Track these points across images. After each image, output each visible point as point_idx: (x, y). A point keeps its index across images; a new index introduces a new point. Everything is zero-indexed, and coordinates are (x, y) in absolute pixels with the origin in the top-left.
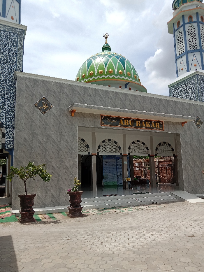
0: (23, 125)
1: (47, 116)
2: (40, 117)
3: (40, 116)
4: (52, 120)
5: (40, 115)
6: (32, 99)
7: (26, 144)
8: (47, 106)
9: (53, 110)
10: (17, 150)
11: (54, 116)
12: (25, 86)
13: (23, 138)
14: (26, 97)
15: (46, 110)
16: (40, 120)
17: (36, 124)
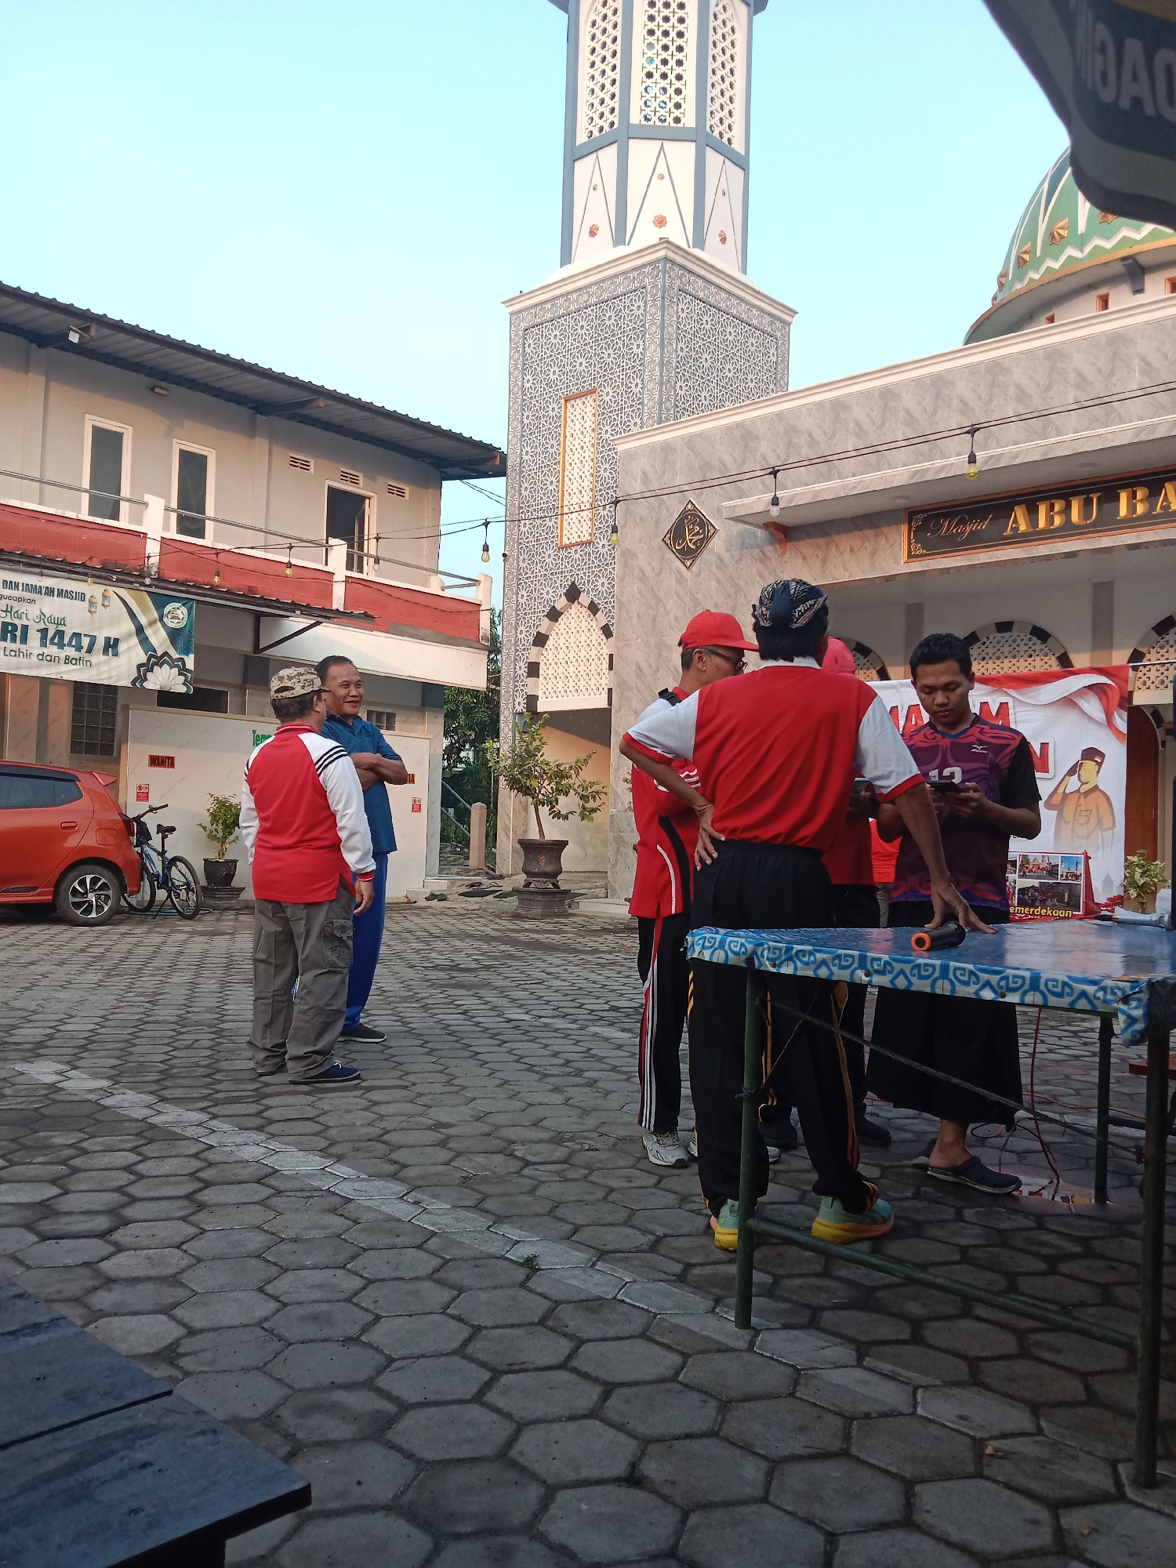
0: (635, 620)
1: (699, 574)
2: (678, 581)
3: (681, 580)
4: (714, 584)
5: (679, 572)
6: (657, 522)
7: (640, 684)
8: (698, 533)
9: (716, 544)
10: (620, 709)
11: (718, 567)
12: (639, 480)
13: (634, 667)
14: (641, 519)
15: (698, 548)
16: (678, 595)
17: (668, 609)
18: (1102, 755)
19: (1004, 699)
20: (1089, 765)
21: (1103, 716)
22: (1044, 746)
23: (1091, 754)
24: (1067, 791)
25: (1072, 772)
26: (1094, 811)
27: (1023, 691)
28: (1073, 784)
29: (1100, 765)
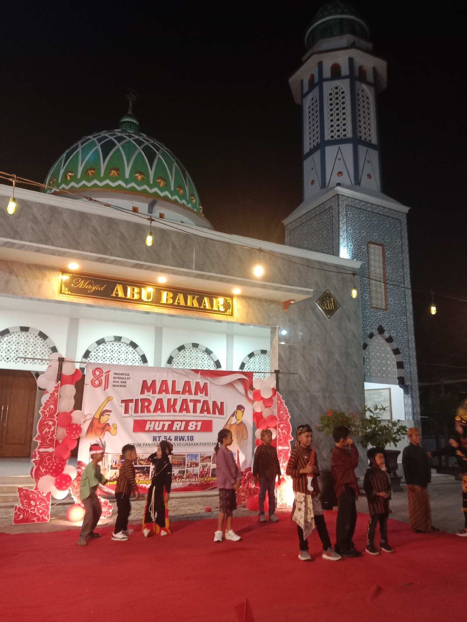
18: (244, 408)
19: (206, 381)
20: (239, 412)
21: (244, 392)
22: (222, 403)
23: (240, 407)
24: (232, 424)
25: (233, 415)
26: (241, 433)
27: (214, 378)
28: (234, 420)
29: (243, 412)
